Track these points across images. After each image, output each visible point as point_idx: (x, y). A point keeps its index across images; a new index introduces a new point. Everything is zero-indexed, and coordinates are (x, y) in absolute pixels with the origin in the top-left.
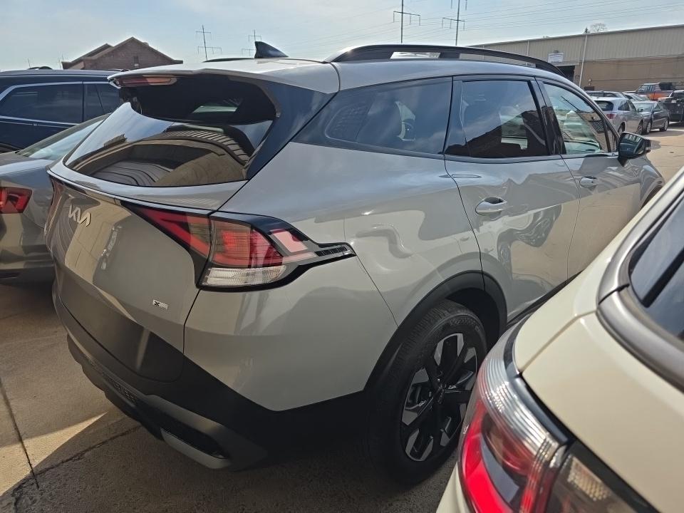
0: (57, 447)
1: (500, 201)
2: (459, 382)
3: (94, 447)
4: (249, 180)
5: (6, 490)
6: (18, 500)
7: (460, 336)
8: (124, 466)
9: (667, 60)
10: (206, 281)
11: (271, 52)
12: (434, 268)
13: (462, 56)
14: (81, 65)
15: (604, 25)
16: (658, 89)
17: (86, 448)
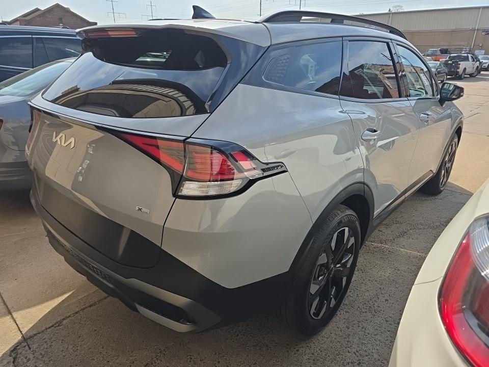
0: (41, 317)
1: (375, 131)
2: (343, 262)
3: (69, 316)
4: (212, 113)
5: (4, 352)
6: (15, 359)
7: (347, 229)
8: (95, 330)
9: (445, 33)
10: (181, 192)
11: (205, 14)
12: (337, 179)
13: (345, 22)
14: (18, 22)
15: (402, 7)
16: (439, 53)
17: (63, 318)
